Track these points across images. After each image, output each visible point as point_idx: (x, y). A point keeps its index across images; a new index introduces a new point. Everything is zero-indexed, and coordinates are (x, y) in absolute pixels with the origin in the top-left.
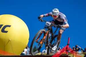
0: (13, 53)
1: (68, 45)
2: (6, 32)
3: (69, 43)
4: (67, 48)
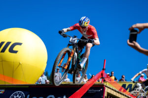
1: (103, 69)
2: (16, 52)
4: (102, 74)
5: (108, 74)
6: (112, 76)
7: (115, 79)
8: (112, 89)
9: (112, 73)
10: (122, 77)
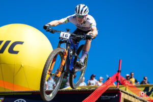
0: (27, 87)
1: (119, 71)
2: (17, 52)
3: (120, 69)
5: (128, 75)
6: (131, 78)
7: (136, 81)
8: (130, 95)
9: (131, 74)
10: (144, 79)
